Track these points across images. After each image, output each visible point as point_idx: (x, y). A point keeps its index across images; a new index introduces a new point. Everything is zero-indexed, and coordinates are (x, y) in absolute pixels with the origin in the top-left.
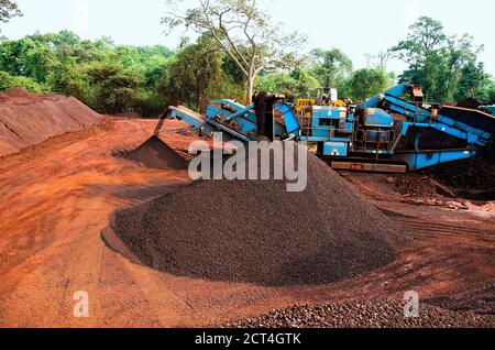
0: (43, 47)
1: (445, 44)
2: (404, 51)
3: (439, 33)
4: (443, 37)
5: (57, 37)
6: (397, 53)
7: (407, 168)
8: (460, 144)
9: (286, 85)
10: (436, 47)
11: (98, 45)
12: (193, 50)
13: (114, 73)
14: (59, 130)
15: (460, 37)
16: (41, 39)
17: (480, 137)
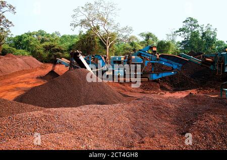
0: (30, 37)
1: (199, 29)
2: (181, 32)
3: (196, 24)
4: (198, 26)
5: (37, 33)
6: (179, 33)
7: (149, 79)
8: (173, 69)
9: (127, 49)
10: (195, 30)
11: (53, 35)
12: (84, 36)
13: (54, 47)
14: (20, 69)
15: (206, 25)
16: (30, 34)
17: (178, 66)
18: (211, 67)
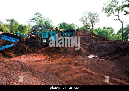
2: (34, 20)
8: (10, 43)
10: (41, 20)
15: (46, 17)
17: (16, 40)
18: (36, 40)
